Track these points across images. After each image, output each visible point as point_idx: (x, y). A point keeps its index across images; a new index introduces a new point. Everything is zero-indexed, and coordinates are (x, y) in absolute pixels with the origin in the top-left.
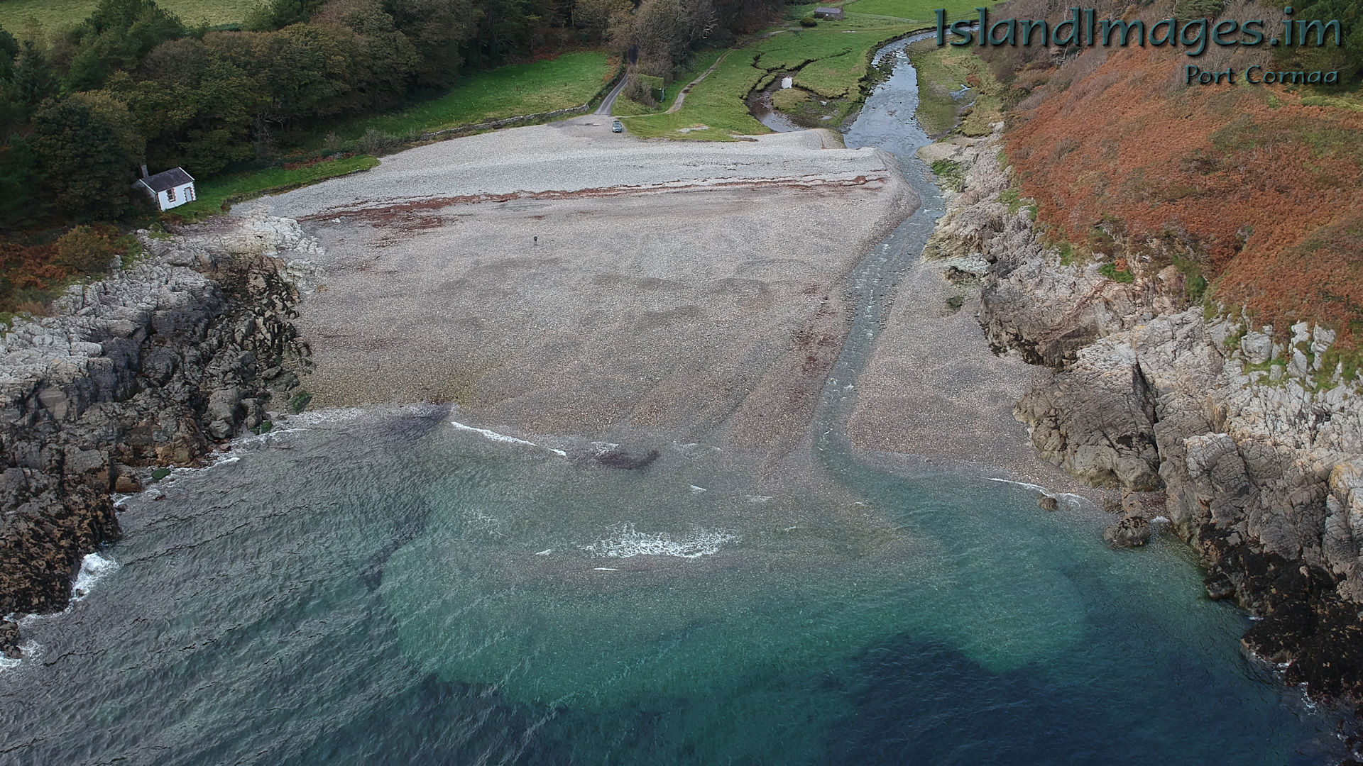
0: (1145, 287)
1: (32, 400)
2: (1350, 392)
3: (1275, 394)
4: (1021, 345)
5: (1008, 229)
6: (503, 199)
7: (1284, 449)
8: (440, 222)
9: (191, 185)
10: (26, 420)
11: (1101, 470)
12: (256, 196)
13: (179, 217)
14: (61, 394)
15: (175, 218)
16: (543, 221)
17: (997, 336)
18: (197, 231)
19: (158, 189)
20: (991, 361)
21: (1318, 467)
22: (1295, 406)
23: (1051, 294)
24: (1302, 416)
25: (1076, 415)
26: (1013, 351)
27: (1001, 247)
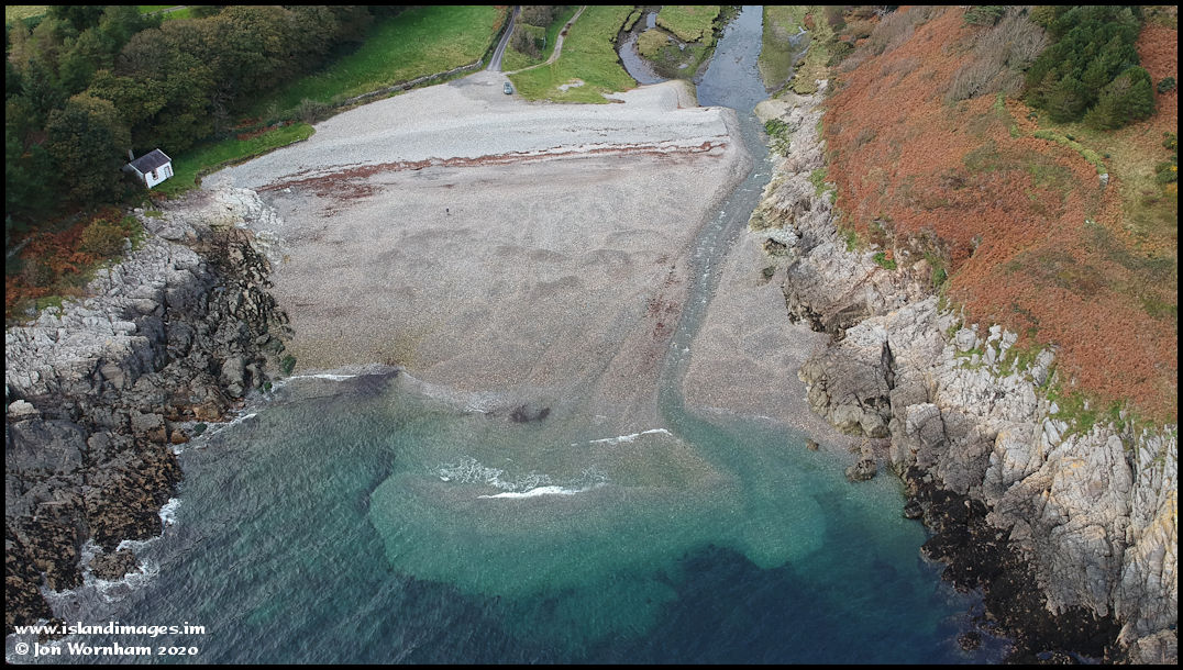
0: (903, 275)
1: (97, 375)
2: (1020, 379)
3: (970, 375)
4: (810, 316)
5: (813, 209)
6: (419, 166)
7: (970, 416)
8: (370, 191)
9: (169, 164)
10: (96, 391)
11: (851, 422)
12: (220, 168)
13: (164, 191)
14: (117, 369)
15: (161, 194)
16: (452, 190)
17: (794, 307)
18: (179, 205)
19: (145, 172)
20: (788, 327)
21: (990, 431)
22: (983, 386)
23: (837, 276)
24: (986, 393)
25: (839, 382)
26: (804, 321)
27: (807, 225)
